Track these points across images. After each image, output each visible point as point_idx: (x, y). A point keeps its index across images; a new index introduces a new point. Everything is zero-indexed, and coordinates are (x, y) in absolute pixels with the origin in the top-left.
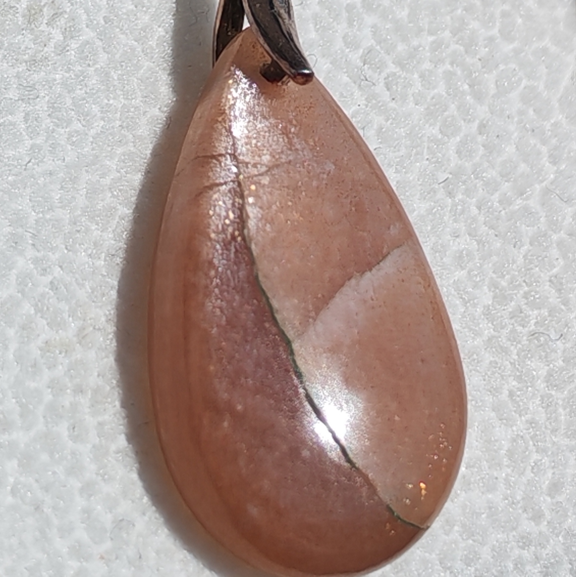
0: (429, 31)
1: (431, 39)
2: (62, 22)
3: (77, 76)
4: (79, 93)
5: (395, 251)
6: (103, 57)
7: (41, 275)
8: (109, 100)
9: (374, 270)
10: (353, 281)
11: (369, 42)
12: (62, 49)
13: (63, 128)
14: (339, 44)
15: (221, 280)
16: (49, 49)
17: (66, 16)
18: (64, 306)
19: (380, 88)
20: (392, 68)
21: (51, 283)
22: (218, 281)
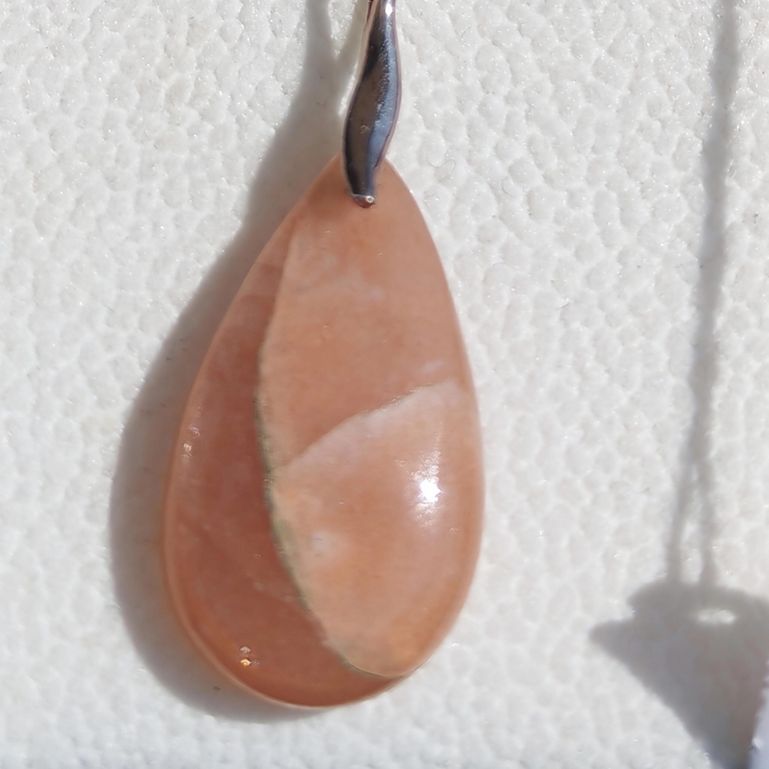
0: (593, 148)
1: (593, 156)
2: (204, 103)
11: (521, 153)
16: (182, 130)
19: (519, 202)
20: (538, 181)
21: (114, 360)
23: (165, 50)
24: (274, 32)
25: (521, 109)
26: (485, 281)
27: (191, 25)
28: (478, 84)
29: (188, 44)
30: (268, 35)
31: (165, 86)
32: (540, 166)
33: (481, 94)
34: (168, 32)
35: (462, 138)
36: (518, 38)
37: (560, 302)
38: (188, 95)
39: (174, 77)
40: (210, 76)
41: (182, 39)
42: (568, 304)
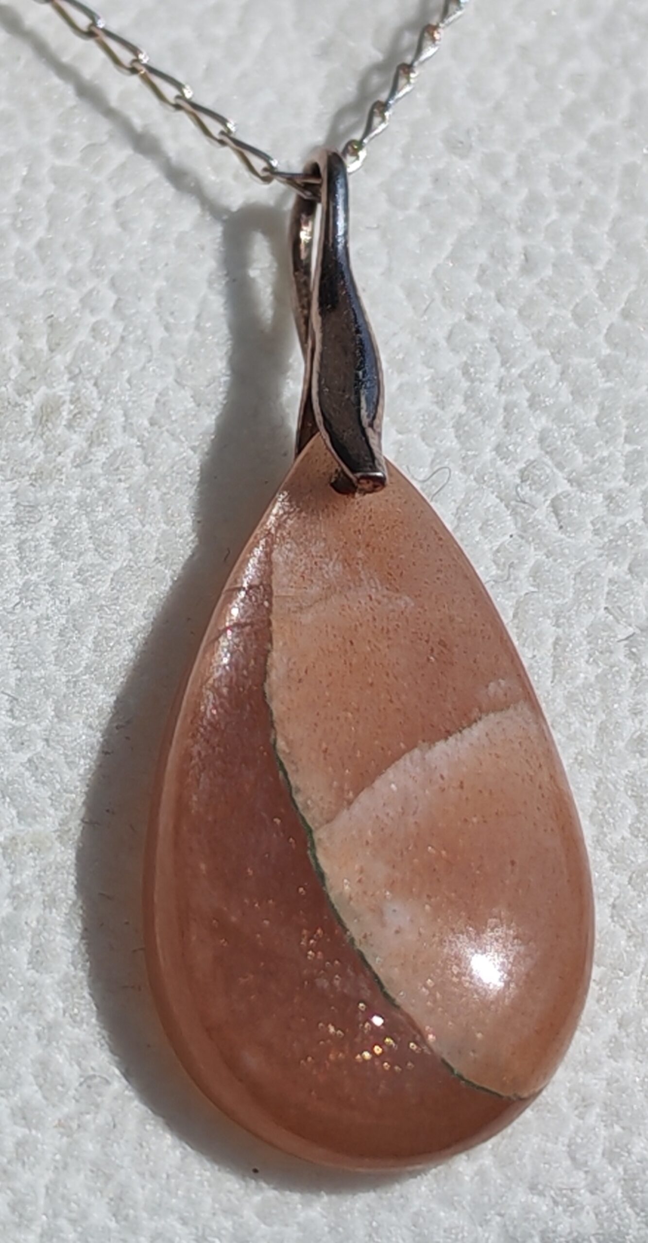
0: (626, 437)
1: (628, 448)
2: (89, 423)
3: (101, 493)
4: (100, 516)
5: (492, 715)
6: (140, 469)
7: (16, 751)
8: (144, 526)
9: (451, 740)
10: (416, 752)
11: (534, 453)
12: (83, 460)
13: (73, 560)
14: (488, 454)
15: (225, 748)
16: (66, 459)
17: (95, 415)
18: (45, 792)
19: (542, 513)
20: (564, 486)
21: (30, 760)
22: (222, 750)
23: (21, 359)
24: (167, 328)
25: (522, 397)
26: (515, 616)
27: (51, 325)
28: (458, 373)
29: (52, 350)
30: (159, 333)
31: (31, 405)
32: (560, 466)
33: (465, 384)
34: (21, 335)
35: (451, 442)
36: (499, 309)
37: (622, 632)
38: (65, 412)
39: (41, 393)
40: (89, 391)
41: (41, 344)
42: (634, 634)
